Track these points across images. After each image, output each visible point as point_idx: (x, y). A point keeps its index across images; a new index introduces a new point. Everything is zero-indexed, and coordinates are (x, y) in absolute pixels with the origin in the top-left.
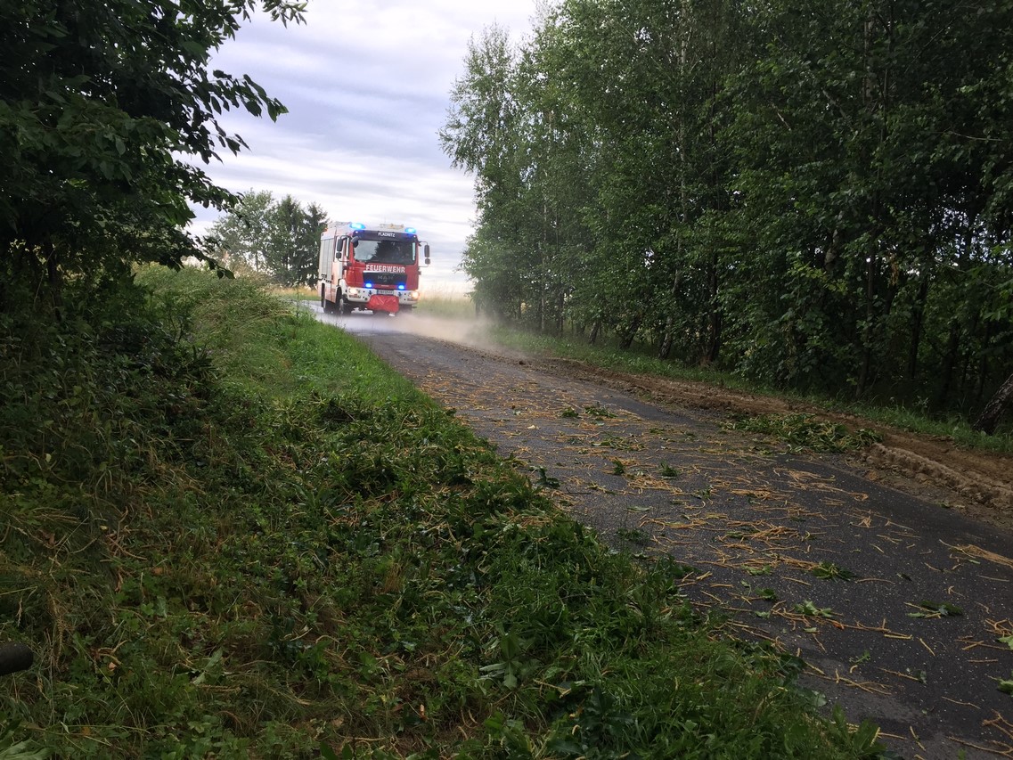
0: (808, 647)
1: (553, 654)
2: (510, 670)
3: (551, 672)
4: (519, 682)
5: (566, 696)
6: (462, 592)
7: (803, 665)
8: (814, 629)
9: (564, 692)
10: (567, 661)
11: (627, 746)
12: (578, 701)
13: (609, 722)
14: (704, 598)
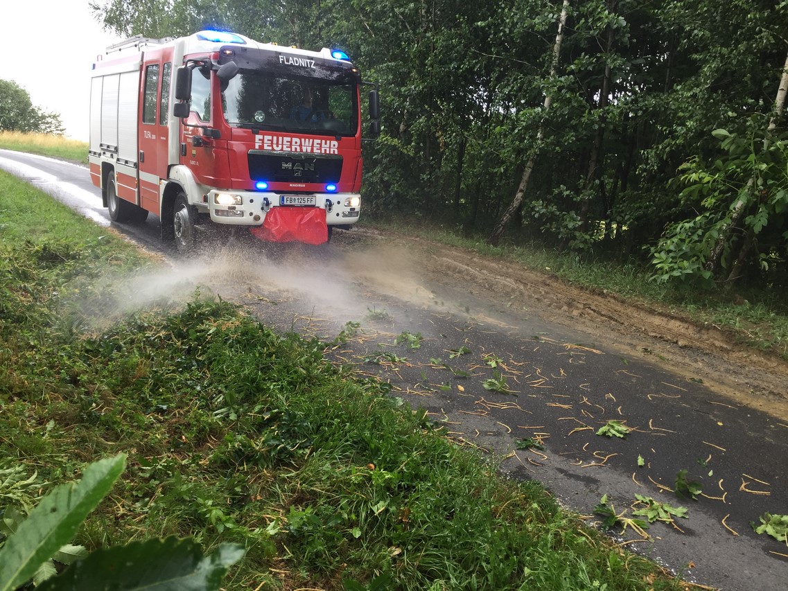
0: (393, 378)
1: (256, 399)
2: (232, 411)
3: (257, 408)
4: (239, 417)
5: (267, 419)
6: (188, 373)
7: (391, 387)
8: (397, 369)
9: (266, 417)
10: (265, 402)
11: (305, 437)
12: (275, 420)
13: (294, 426)
14: (337, 360)
